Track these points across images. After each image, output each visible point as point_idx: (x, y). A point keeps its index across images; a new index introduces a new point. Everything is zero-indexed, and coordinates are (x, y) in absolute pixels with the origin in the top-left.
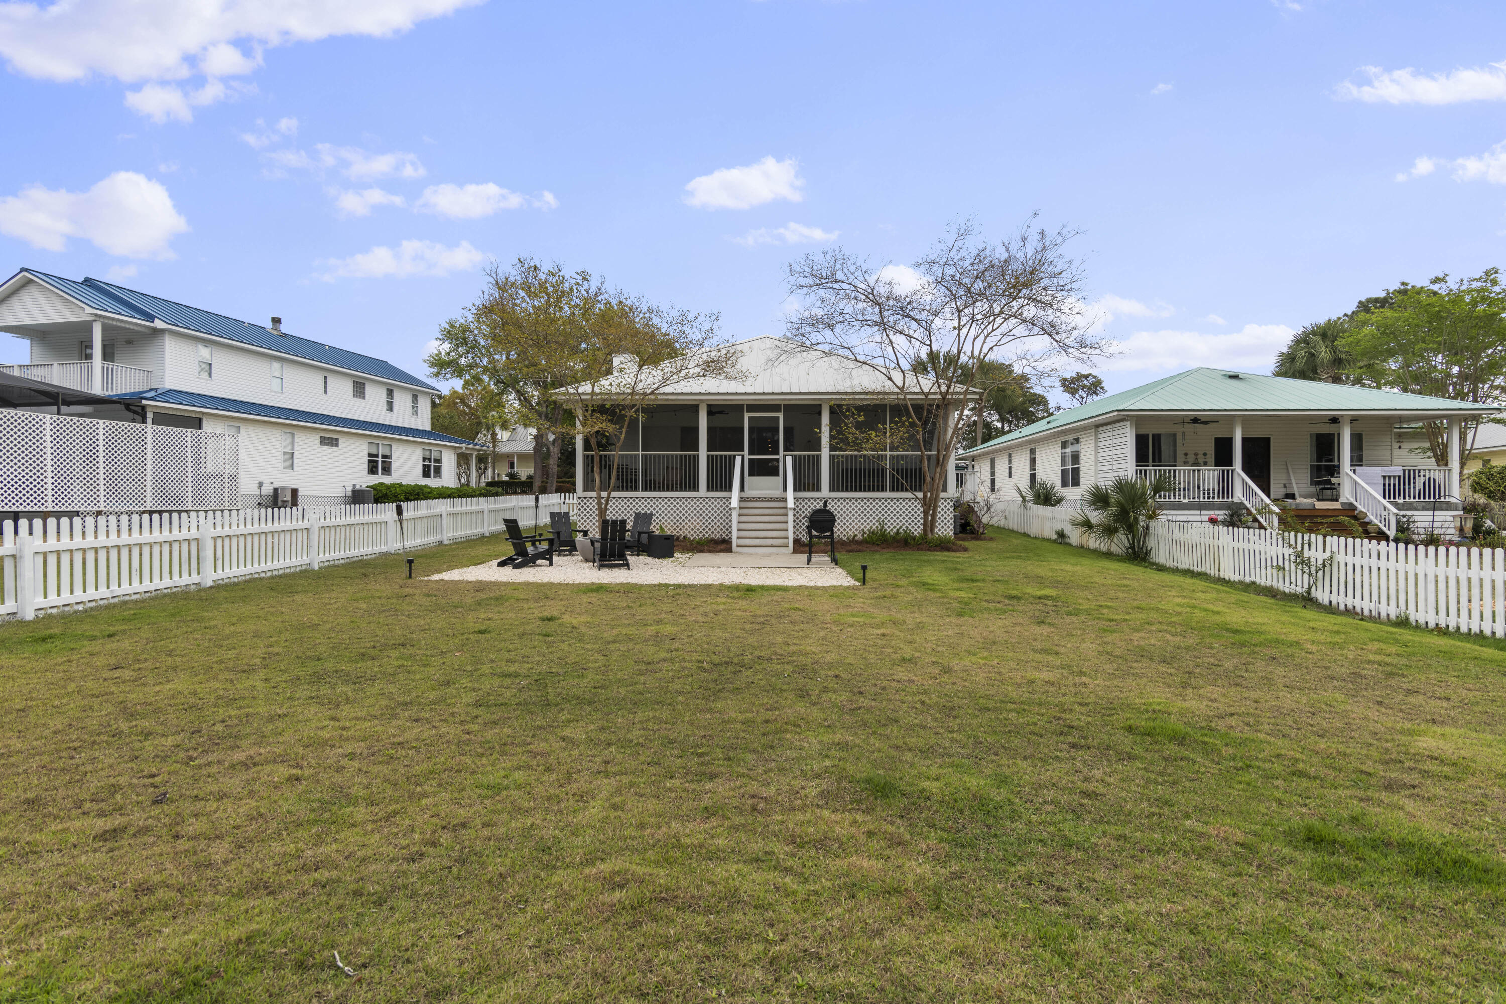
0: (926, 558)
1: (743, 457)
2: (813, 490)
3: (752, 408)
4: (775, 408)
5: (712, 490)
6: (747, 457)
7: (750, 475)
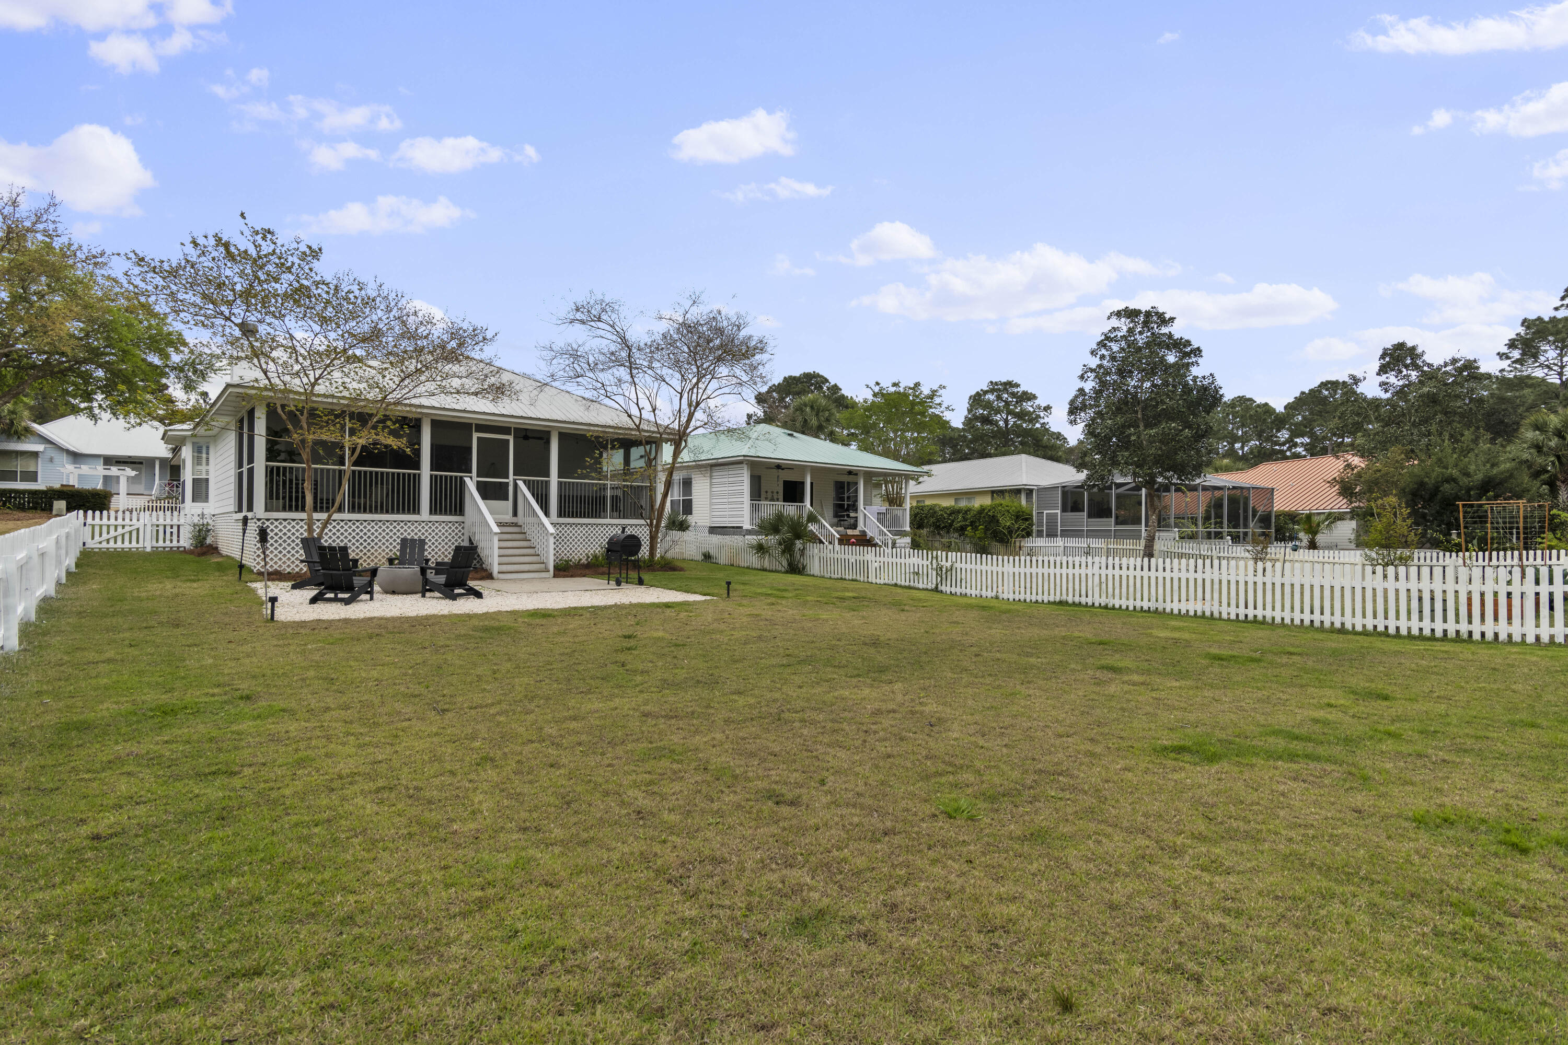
3: (480, 428)
5: (436, 513)
6: (475, 479)
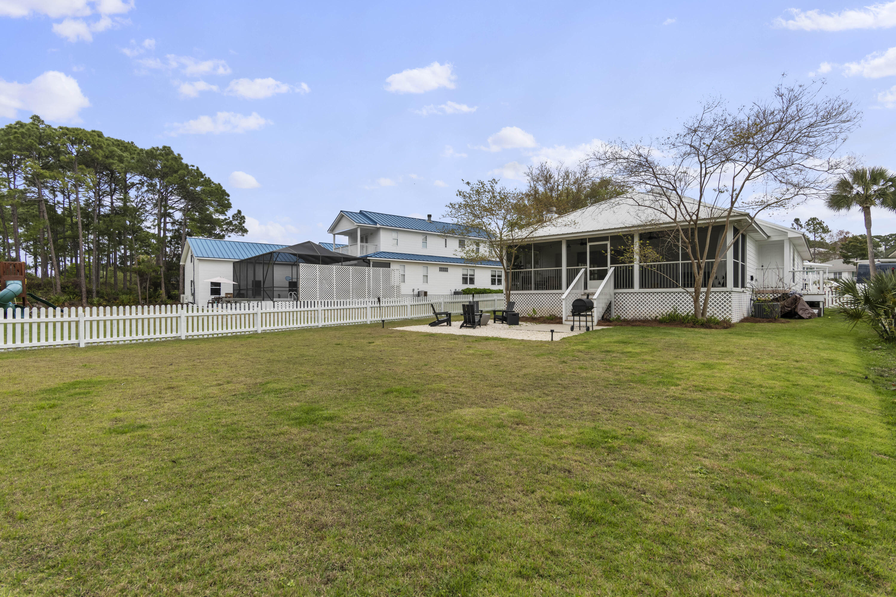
0: (671, 331)
1: (586, 269)
2: (629, 288)
3: (592, 240)
4: (605, 238)
6: (588, 269)
7: (590, 280)
